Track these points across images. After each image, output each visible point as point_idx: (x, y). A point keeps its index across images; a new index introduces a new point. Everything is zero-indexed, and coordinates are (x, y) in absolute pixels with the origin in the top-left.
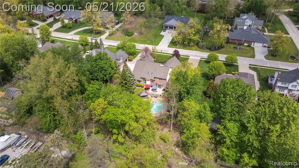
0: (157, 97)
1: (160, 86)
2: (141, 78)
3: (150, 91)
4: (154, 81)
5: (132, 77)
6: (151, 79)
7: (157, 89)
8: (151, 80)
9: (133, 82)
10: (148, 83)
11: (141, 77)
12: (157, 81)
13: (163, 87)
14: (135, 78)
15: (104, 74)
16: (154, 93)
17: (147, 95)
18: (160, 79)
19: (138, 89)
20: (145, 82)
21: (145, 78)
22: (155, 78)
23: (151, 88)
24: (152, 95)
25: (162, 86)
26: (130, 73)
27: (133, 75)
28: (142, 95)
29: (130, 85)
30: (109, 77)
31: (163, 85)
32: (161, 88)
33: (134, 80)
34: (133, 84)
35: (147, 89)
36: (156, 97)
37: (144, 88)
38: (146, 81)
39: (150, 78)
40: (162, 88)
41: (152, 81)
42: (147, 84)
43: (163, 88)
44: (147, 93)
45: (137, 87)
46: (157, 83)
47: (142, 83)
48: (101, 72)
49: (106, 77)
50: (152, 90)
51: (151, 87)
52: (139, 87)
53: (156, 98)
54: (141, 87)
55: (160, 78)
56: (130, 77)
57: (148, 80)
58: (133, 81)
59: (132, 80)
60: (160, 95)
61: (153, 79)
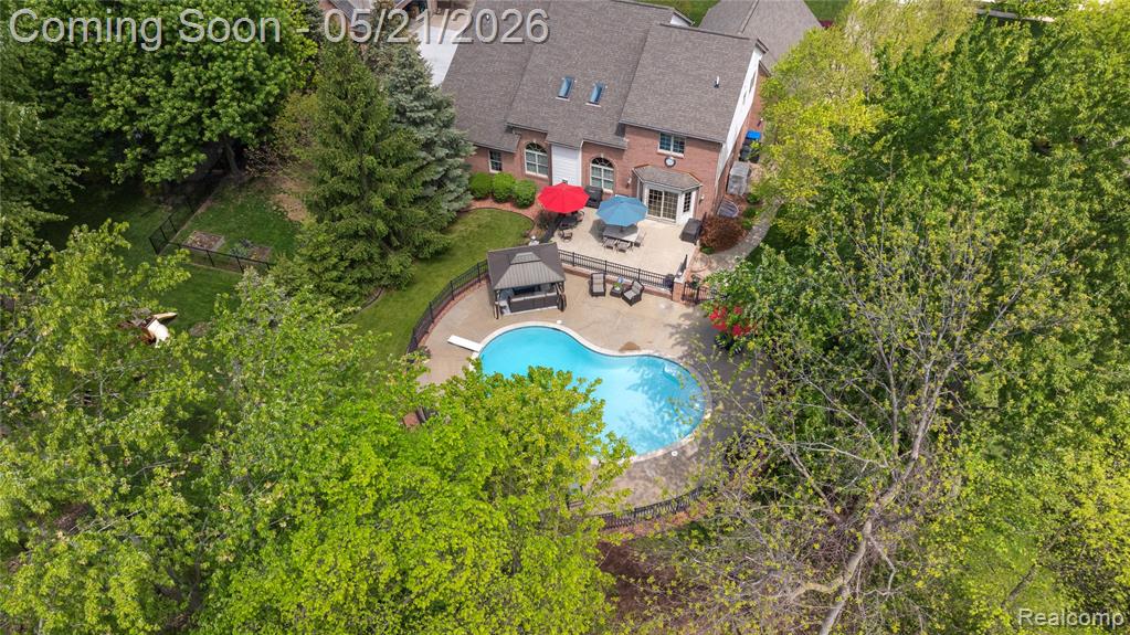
0: (637, 298)
1: (661, 202)
2: (510, 129)
3: (580, 243)
4: (620, 151)
5: (423, 122)
6: (591, 137)
7: (640, 224)
8: (588, 146)
9: (440, 161)
10: (569, 169)
11: (512, 120)
12: (642, 152)
13: (687, 208)
14: (454, 131)
15: (190, 96)
16: (613, 257)
17: (554, 277)
18: (665, 139)
19: (485, 218)
20: (548, 169)
21: (543, 128)
22: (622, 129)
23: (590, 215)
24: (598, 278)
25: (681, 200)
26: (410, 82)
27: (438, 106)
28: (513, 277)
29: (409, 193)
30: (249, 116)
31: (688, 196)
32: (672, 214)
33: (454, 146)
34: (440, 184)
35: (560, 220)
36: (630, 295)
37: (531, 212)
38: (546, 151)
39: (583, 134)
40: (684, 218)
41: (600, 156)
42: (556, 181)
43: (690, 215)
44: (552, 258)
45: (478, 204)
46: (644, 174)
47: (521, 172)
48: (169, 78)
49: (214, 114)
50: (601, 231)
51: (595, 200)
52: (499, 201)
53: (631, 302)
54: (507, 207)
55: (666, 127)
56: (415, 123)
57: (569, 147)
58: (442, 152)
59: (428, 145)
60: (669, 282)
61: (608, 137)
